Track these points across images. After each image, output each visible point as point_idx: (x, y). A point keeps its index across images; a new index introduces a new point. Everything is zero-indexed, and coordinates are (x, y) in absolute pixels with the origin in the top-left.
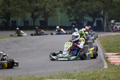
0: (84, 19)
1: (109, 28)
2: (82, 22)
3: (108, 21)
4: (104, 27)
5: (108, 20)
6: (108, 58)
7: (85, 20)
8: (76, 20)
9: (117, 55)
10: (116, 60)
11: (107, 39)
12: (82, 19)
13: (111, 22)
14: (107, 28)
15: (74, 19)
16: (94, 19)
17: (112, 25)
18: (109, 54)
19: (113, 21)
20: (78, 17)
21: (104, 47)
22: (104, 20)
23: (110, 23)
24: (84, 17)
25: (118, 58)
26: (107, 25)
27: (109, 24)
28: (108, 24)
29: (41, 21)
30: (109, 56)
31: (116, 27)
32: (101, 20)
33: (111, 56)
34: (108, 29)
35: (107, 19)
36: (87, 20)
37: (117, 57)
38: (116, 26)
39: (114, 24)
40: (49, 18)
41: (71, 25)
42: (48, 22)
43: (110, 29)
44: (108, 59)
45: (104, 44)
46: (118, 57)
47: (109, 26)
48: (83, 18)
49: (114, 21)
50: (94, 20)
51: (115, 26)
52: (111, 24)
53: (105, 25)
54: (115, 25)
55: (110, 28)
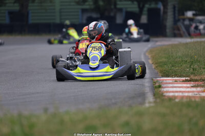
0: (118, 6)
1: (179, 29)
2: (112, 14)
3: (177, 12)
4: (165, 26)
5: (177, 9)
6: (160, 87)
7: (120, 10)
8: (97, 9)
9: (186, 81)
10: (180, 92)
11: (170, 50)
12: (113, 7)
13: (185, 16)
14: (174, 29)
15: (93, 7)
16: (141, 6)
17: (187, 22)
18: (166, 80)
19: (189, 14)
20: (101, 3)
21: (157, 67)
22: (167, 9)
23: (182, 17)
24: (118, 3)
25: (188, 87)
26: (176, 21)
27: (179, 20)
28: (177, 18)
29: (11, 13)
30: (166, 83)
31: (196, 28)
32: (159, 10)
33: (169, 83)
34: (176, 32)
35: (174, 7)
36: (124, 10)
37: (185, 85)
38: (198, 24)
39: (191, 20)
40: (30, 5)
41: (84, 22)
42: (30, 15)
43: (182, 32)
44: (160, 89)
45: (161, 60)
46: (188, 85)
47: (180, 24)
48: (115, 4)
49: (194, 12)
50: (141, 9)
51: (194, 25)
52: (184, 20)
53: (169, 22)
54: (196, 23)
55: (183, 29)
